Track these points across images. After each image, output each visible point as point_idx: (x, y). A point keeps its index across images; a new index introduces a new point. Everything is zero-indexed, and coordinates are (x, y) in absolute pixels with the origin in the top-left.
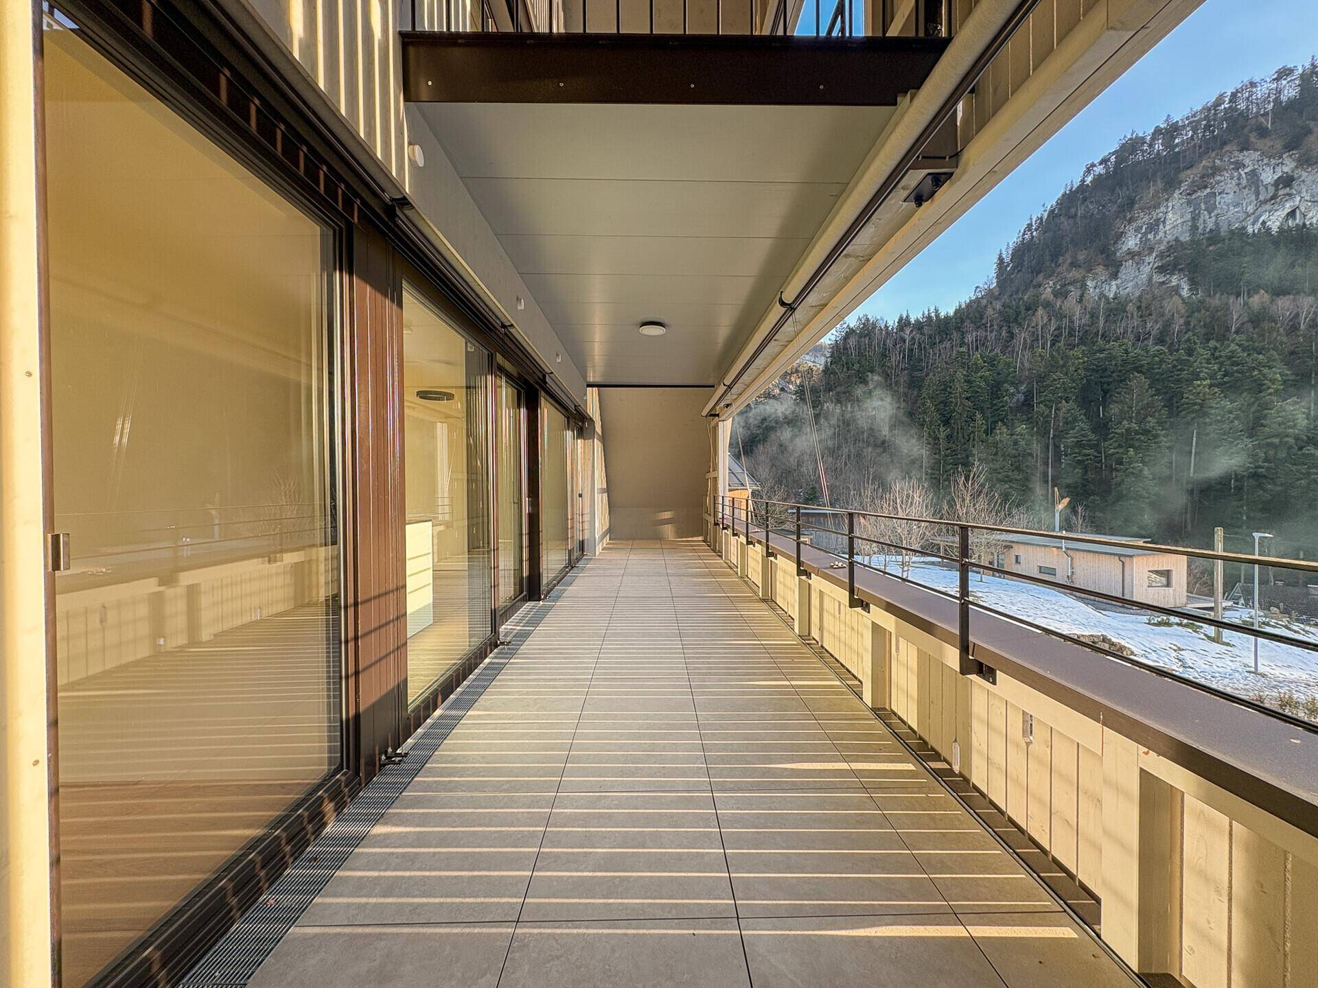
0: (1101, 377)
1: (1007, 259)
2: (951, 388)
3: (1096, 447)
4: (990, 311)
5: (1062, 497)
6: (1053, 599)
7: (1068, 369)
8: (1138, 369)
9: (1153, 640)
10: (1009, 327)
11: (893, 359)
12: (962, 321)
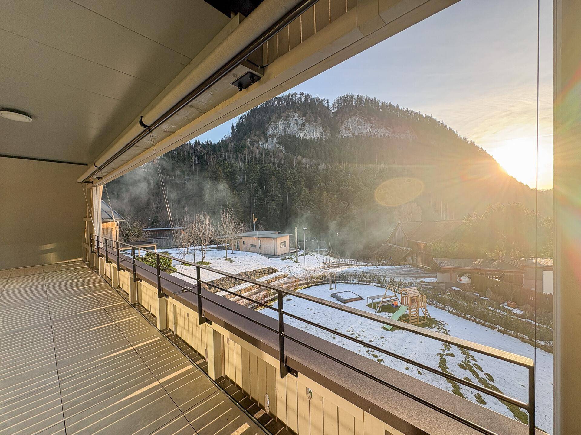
0: (264, 176)
1: (235, 127)
2: (217, 174)
3: (264, 200)
4: (230, 146)
5: (255, 218)
6: (255, 256)
7: (255, 172)
8: (274, 174)
9: (283, 266)
10: (237, 153)
11: (193, 158)
12: (220, 147)
